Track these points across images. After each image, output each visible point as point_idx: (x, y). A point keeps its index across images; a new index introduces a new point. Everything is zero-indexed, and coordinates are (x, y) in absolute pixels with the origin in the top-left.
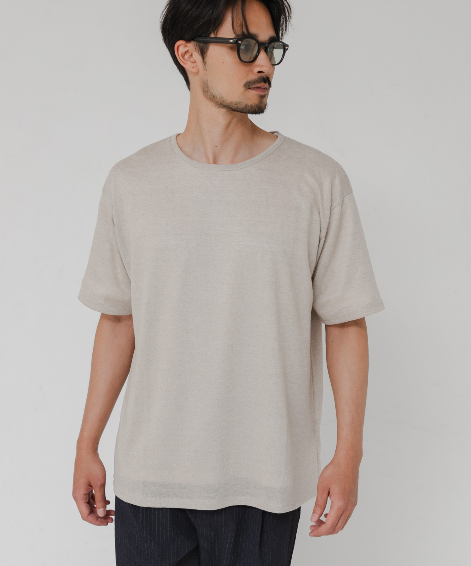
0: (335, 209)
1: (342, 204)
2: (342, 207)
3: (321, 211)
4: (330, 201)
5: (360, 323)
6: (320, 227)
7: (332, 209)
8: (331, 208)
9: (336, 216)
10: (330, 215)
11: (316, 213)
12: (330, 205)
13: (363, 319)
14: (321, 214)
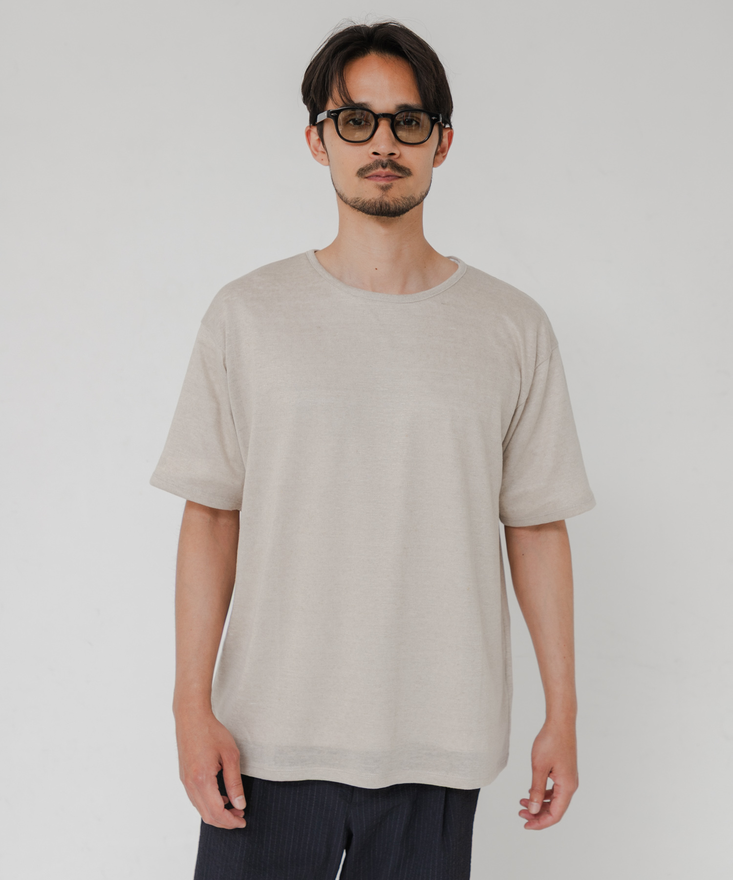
0: (541, 366)
1: (550, 361)
2: (550, 364)
3: (523, 367)
4: (535, 355)
5: (559, 526)
6: (519, 389)
7: (537, 365)
8: (535, 365)
9: (541, 376)
10: (535, 374)
11: (516, 370)
12: (535, 360)
14: (523, 371)
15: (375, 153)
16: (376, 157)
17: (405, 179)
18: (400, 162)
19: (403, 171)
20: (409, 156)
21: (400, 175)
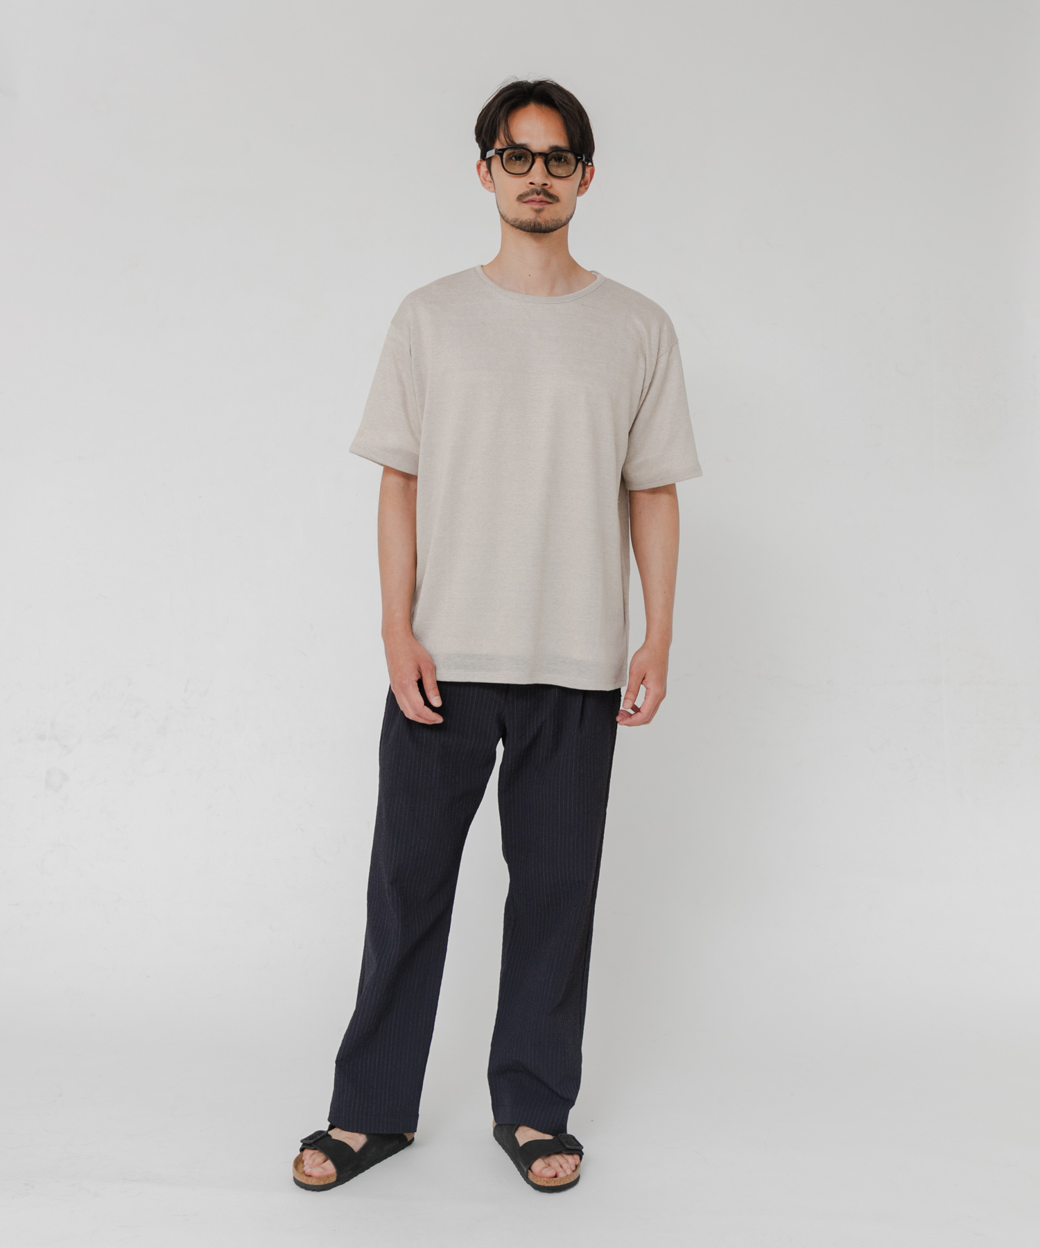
0: (662, 357)
1: (670, 353)
2: (669, 356)
3: (647, 357)
4: (657, 348)
5: (669, 490)
6: (644, 374)
7: (659, 356)
8: (657, 356)
9: (662, 365)
10: (657, 363)
11: (642, 359)
12: (657, 351)
13: (673, 485)
14: (647, 360)
15: (531, 183)
16: (532, 186)
17: (554, 205)
18: (551, 191)
19: (552, 198)
20: (558, 187)
21: (550, 201)
